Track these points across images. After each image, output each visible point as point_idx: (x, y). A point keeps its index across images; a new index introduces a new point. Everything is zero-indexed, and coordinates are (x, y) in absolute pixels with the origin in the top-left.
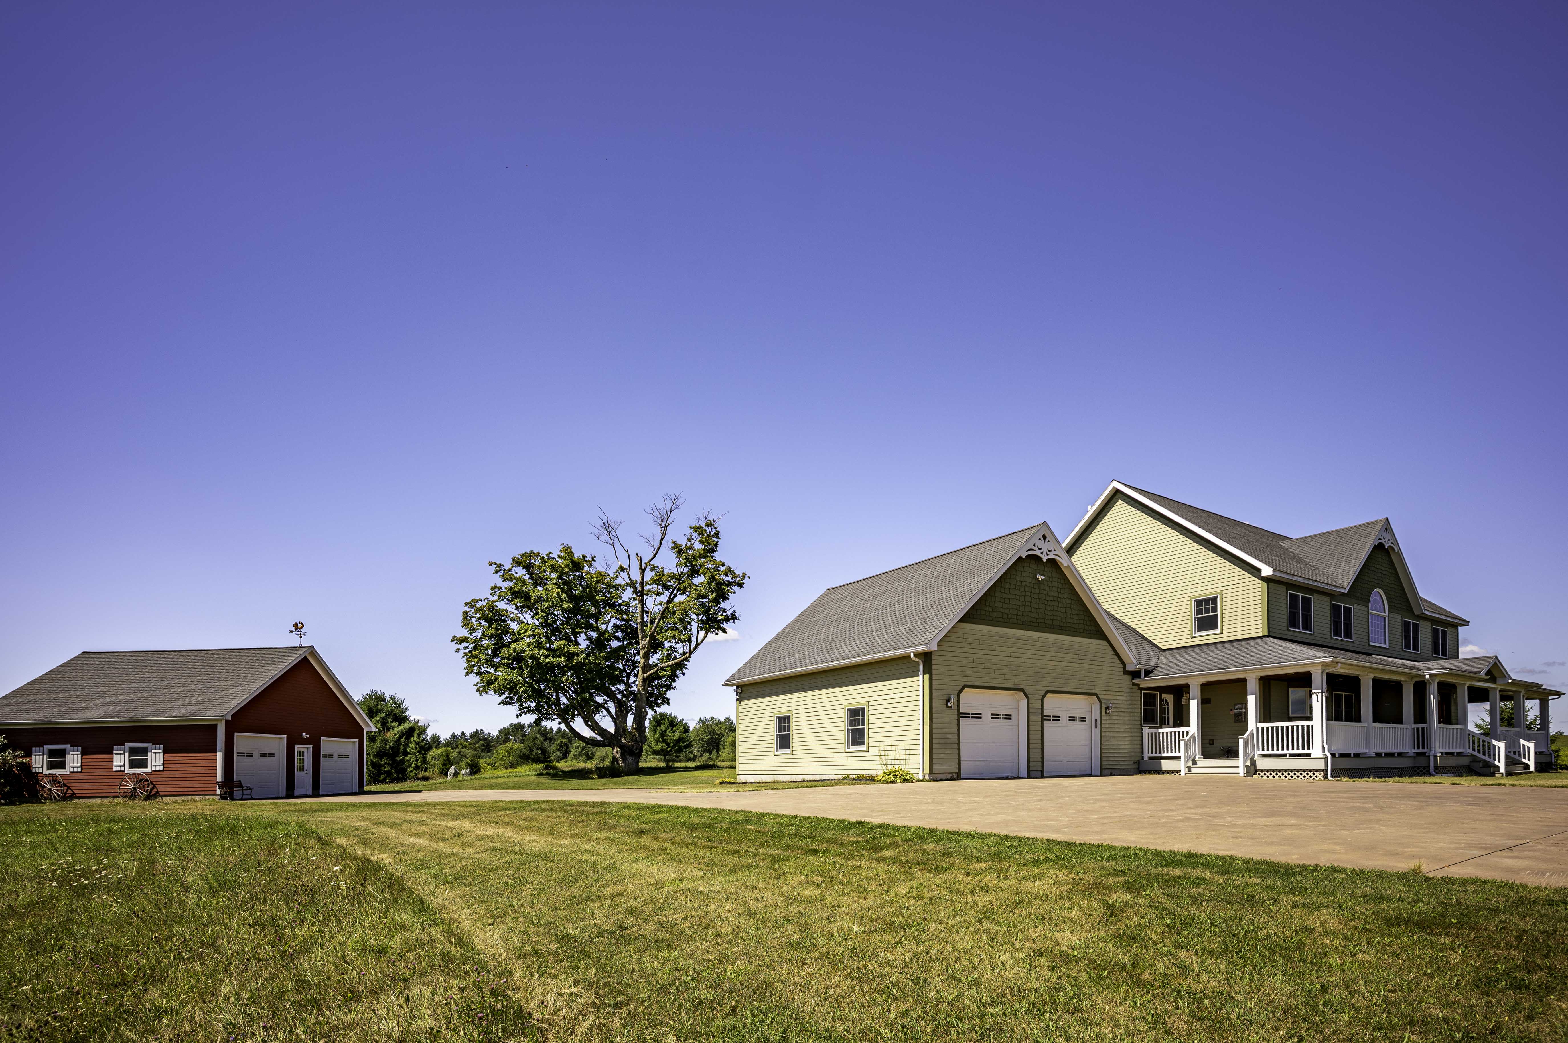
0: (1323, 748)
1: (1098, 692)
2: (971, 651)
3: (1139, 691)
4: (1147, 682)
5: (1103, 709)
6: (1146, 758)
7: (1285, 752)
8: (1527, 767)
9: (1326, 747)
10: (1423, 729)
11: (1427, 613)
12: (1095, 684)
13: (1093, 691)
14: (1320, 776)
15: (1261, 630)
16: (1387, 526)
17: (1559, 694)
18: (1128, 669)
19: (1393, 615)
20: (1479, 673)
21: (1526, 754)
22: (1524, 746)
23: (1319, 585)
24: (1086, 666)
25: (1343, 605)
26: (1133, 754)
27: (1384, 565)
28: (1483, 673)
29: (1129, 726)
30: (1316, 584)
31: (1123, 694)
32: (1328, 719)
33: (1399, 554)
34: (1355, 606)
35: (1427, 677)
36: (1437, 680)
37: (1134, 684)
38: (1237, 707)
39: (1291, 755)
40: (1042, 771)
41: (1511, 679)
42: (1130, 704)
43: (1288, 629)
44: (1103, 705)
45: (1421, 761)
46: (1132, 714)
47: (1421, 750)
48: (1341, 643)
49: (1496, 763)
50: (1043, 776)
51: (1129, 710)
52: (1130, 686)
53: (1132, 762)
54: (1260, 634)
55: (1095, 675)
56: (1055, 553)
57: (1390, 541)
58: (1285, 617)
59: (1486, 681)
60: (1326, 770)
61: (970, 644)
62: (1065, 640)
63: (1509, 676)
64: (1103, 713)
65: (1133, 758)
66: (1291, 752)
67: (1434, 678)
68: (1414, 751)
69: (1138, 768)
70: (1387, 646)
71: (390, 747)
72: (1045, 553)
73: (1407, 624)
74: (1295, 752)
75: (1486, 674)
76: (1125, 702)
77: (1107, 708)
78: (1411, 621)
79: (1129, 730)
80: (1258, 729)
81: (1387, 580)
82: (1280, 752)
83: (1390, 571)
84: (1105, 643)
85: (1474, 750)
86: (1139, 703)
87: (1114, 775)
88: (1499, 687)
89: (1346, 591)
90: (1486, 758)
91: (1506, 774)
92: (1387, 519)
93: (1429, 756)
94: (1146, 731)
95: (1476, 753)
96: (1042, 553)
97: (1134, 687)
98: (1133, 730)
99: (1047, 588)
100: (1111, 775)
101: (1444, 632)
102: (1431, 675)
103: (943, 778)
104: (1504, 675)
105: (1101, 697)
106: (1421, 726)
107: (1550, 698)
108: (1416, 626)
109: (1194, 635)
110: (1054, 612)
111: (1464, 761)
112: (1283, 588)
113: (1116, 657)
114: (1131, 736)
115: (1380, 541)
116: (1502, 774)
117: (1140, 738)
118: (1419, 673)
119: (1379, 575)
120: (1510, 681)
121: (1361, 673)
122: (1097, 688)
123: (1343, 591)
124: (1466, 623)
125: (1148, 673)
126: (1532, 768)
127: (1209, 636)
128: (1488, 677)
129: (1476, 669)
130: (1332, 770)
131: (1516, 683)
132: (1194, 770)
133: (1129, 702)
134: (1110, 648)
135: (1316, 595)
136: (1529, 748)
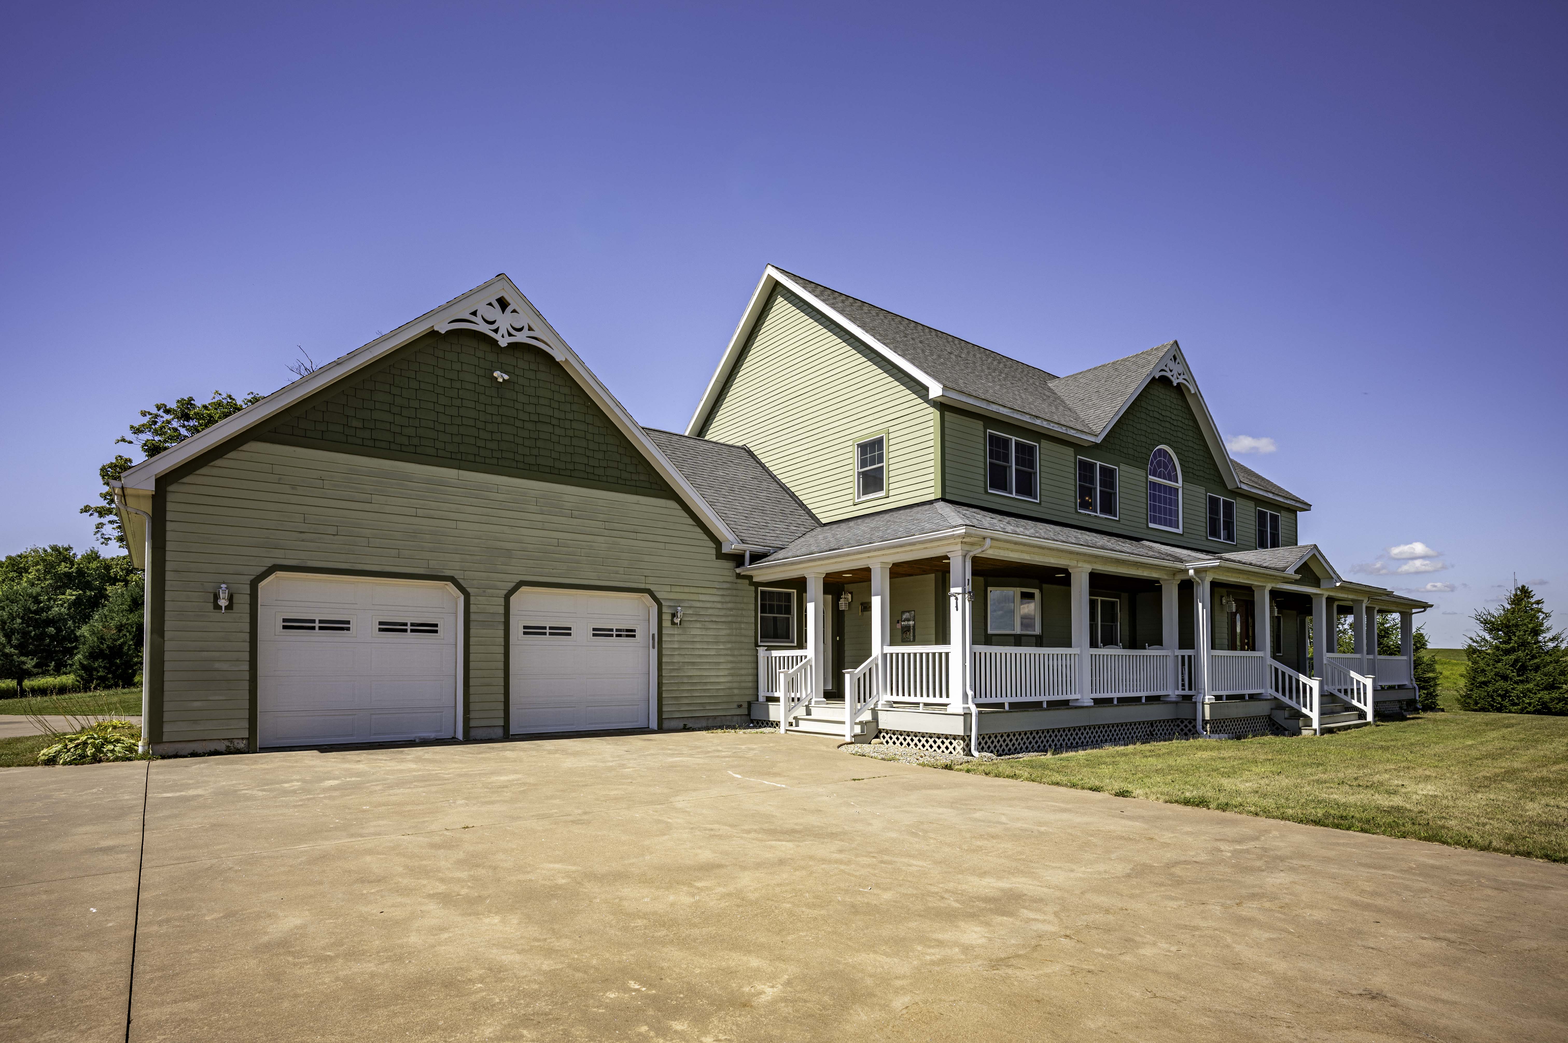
0: (965, 695)
1: (653, 588)
2: (294, 499)
3: (753, 588)
4: (764, 573)
5: (666, 618)
6: (761, 699)
7: (918, 699)
8: (1362, 715)
9: (970, 693)
10: (1190, 657)
11: (1244, 487)
12: (647, 573)
13: (642, 586)
14: (959, 745)
15: (932, 490)
16: (1176, 354)
17: (1425, 606)
18: (725, 550)
19: (1189, 486)
20: (1284, 570)
21: (1361, 695)
22: (1358, 682)
23: (1045, 424)
24: (622, 541)
25: (1098, 463)
26: (736, 691)
27: (1175, 412)
28: (1290, 571)
29: (729, 646)
30: (1038, 422)
31: (714, 591)
32: (974, 642)
33: (1197, 397)
34: (1123, 467)
35: (1191, 572)
36: (1209, 578)
37: (739, 576)
38: (904, 617)
39: (926, 704)
40: (506, 727)
41: (1341, 580)
42: (731, 609)
43: (986, 492)
44: (665, 610)
45: (1184, 712)
46: (734, 625)
47: (1187, 692)
48: (1094, 520)
49: (1306, 711)
50: (507, 736)
51: (730, 619)
52: (733, 579)
53: (735, 706)
54: (932, 497)
55: (646, 558)
56: (531, 334)
57: (1182, 377)
58: (982, 472)
59: (1296, 582)
60: (969, 737)
61: (294, 487)
62: (571, 493)
63: (1339, 577)
64: (666, 623)
65: (736, 699)
66: (925, 699)
67: (1203, 575)
68: (1177, 693)
69: (749, 715)
70: (1180, 531)
71: (108, 647)
72: (503, 330)
73: (1214, 502)
74: (931, 700)
75: (1297, 572)
76: (719, 606)
77: (674, 615)
78: (1222, 498)
79: (729, 652)
80: (884, 656)
81: (1180, 435)
82: (912, 699)
83: (1186, 421)
84: (672, 504)
85: (1277, 690)
86: (752, 607)
87: (693, 730)
88: (1326, 594)
89: (1099, 440)
90: (1293, 703)
91: (1321, 729)
92: (1176, 342)
93: (1195, 703)
94: (762, 652)
95: (1279, 696)
96: (496, 331)
97: (739, 581)
98: (736, 653)
99: (522, 398)
100: (686, 729)
101: (1274, 519)
102: (1197, 571)
103: (200, 751)
104: (1331, 575)
105: (659, 595)
106: (1187, 652)
107: (1414, 611)
108: (1228, 506)
109: (857, 501)
110: (540, 444)
111: (1261, 709)
112: (979, 425)
113: (699, 530)
114: (731, 662)
115: (1163, 373)
116: (1315, 730)
117: (754, 665)
118: (1179, 565)
119: (1168, 425)
120: (1338, 584)
121: (1073, 563)
122: (650, 580)
123: (1092, 439)
124: (1306, 507)
125: (756, 557)
126: (1370, 718)
127: (874, 502)
128: (1298, 577)
129: (1281, 565)
130: (980, 736)
131: (1348, 587)
132: (804, 726)
133: (730, 605)
134: (684, 514)
135: (1044, 443)
136: (1365, 686)
